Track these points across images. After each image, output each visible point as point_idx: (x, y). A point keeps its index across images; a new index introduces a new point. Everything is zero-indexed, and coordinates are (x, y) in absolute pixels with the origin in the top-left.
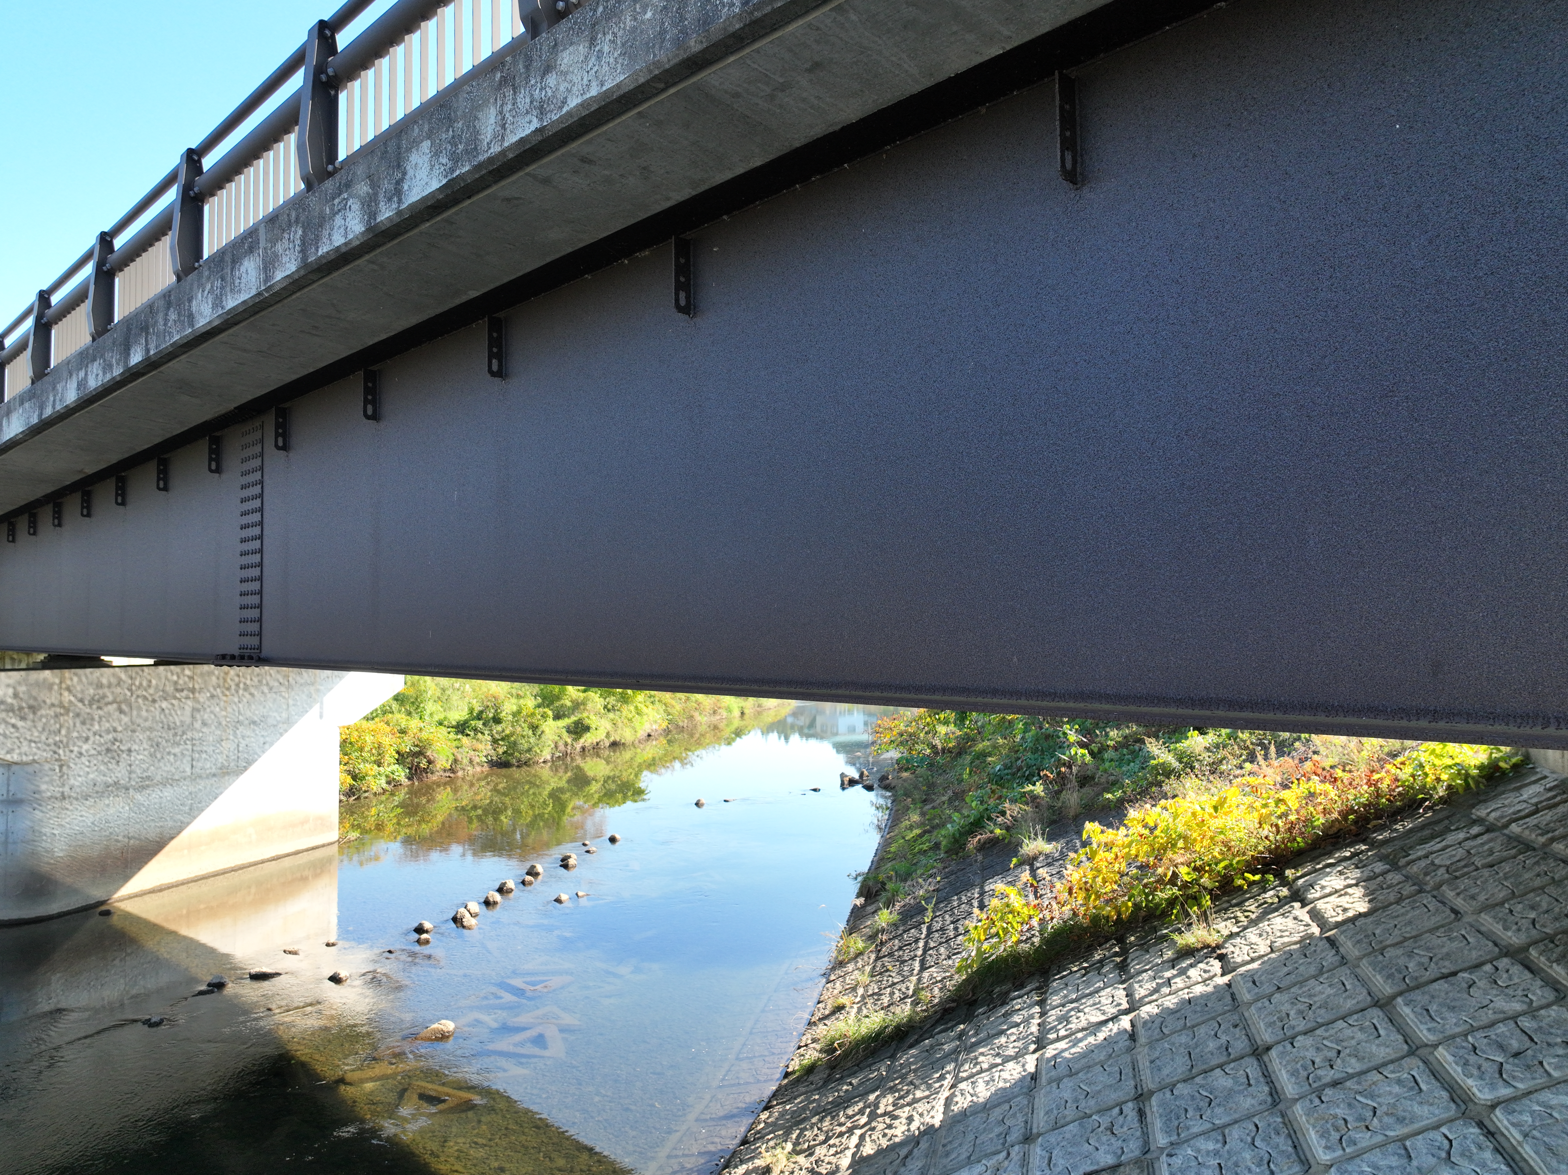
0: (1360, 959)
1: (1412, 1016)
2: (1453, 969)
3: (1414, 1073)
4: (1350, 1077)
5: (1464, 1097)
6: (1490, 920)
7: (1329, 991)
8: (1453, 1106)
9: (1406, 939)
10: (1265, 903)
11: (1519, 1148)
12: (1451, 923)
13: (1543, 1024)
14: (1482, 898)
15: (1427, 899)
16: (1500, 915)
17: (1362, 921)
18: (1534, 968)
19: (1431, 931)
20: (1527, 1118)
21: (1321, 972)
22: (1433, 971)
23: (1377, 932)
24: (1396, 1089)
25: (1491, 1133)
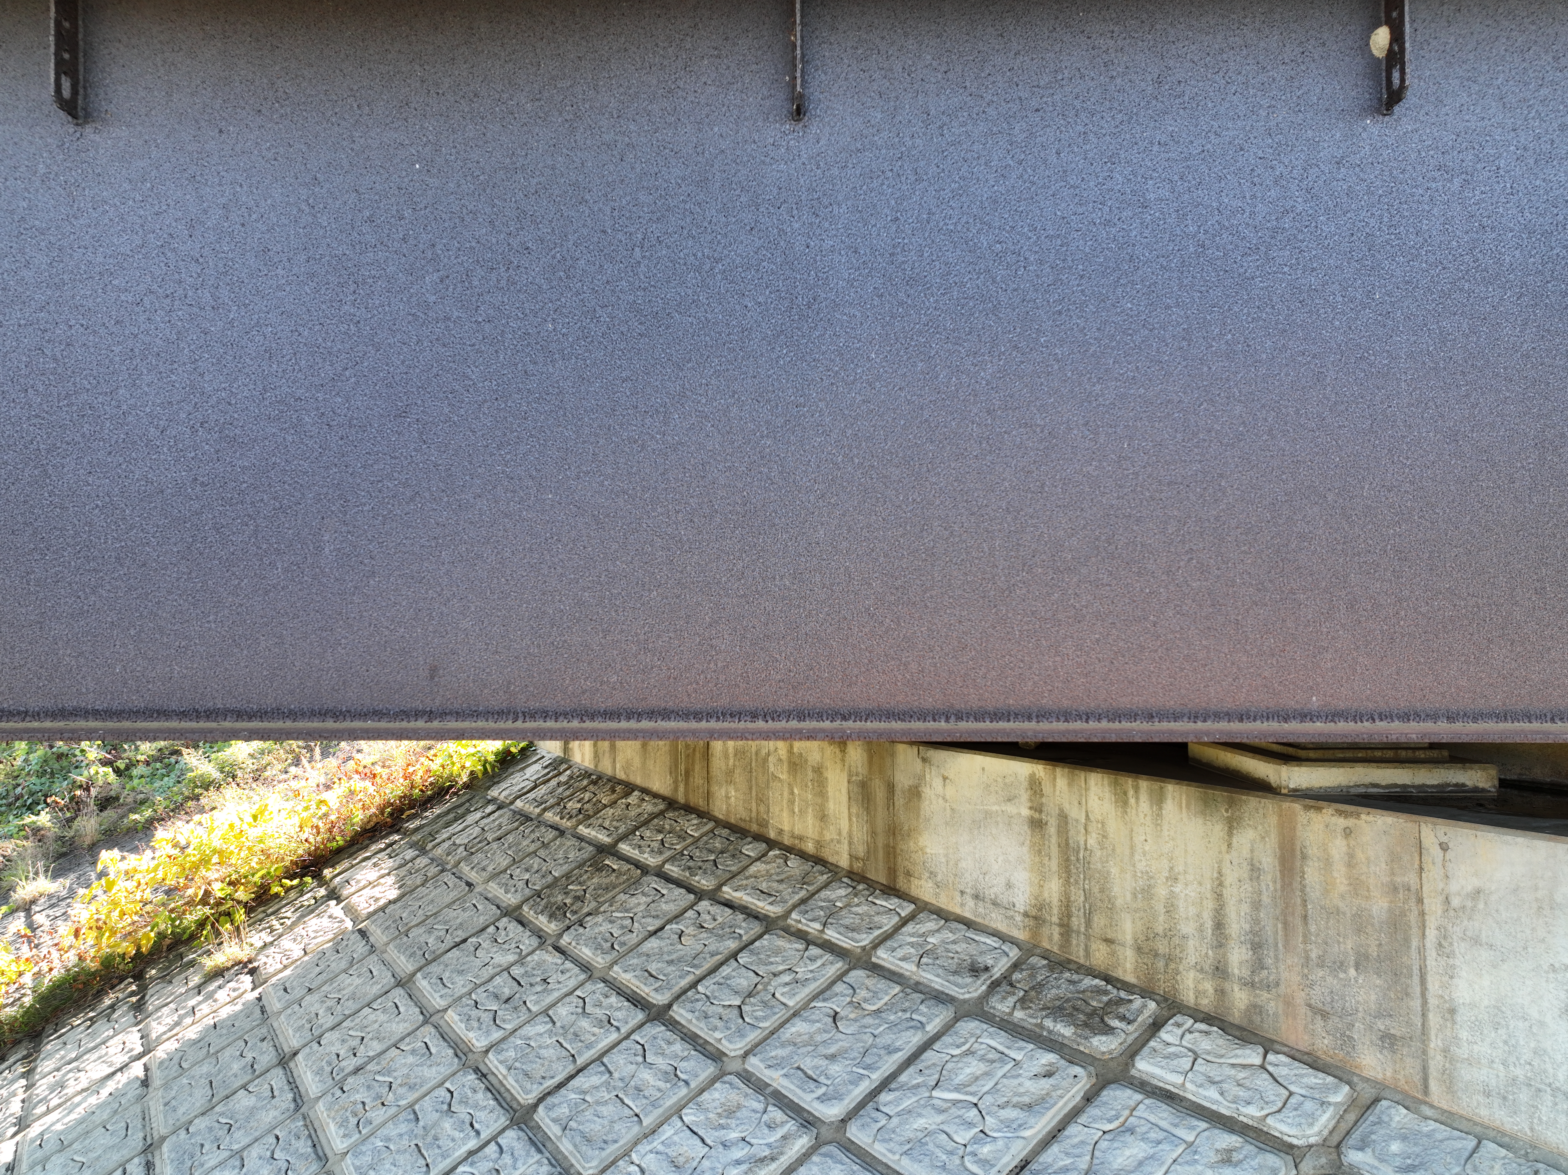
0: (387, 944)
1: (428, 987)
2: (464, 937)
3: (426, 1040)
4: (371, 1059)
5: (466, 1050)
6: (496, 887)
7: (358, 981)
8: (456, 1060)
9: (428, 917)
10: (302, 906)
11: (505, 1082)
12: (465, 895)
13: (528, 969)
14: (490, 868)
15: (448, 877)
16: (503, 881)
17: (392, 907)
18: (525, 921)
19: (448, 906)
20: (512, 1054)
21: (351, 964)
22: (449, 941)
23: (404, 915)
24: (411, 1059)
25: (484, 1076)
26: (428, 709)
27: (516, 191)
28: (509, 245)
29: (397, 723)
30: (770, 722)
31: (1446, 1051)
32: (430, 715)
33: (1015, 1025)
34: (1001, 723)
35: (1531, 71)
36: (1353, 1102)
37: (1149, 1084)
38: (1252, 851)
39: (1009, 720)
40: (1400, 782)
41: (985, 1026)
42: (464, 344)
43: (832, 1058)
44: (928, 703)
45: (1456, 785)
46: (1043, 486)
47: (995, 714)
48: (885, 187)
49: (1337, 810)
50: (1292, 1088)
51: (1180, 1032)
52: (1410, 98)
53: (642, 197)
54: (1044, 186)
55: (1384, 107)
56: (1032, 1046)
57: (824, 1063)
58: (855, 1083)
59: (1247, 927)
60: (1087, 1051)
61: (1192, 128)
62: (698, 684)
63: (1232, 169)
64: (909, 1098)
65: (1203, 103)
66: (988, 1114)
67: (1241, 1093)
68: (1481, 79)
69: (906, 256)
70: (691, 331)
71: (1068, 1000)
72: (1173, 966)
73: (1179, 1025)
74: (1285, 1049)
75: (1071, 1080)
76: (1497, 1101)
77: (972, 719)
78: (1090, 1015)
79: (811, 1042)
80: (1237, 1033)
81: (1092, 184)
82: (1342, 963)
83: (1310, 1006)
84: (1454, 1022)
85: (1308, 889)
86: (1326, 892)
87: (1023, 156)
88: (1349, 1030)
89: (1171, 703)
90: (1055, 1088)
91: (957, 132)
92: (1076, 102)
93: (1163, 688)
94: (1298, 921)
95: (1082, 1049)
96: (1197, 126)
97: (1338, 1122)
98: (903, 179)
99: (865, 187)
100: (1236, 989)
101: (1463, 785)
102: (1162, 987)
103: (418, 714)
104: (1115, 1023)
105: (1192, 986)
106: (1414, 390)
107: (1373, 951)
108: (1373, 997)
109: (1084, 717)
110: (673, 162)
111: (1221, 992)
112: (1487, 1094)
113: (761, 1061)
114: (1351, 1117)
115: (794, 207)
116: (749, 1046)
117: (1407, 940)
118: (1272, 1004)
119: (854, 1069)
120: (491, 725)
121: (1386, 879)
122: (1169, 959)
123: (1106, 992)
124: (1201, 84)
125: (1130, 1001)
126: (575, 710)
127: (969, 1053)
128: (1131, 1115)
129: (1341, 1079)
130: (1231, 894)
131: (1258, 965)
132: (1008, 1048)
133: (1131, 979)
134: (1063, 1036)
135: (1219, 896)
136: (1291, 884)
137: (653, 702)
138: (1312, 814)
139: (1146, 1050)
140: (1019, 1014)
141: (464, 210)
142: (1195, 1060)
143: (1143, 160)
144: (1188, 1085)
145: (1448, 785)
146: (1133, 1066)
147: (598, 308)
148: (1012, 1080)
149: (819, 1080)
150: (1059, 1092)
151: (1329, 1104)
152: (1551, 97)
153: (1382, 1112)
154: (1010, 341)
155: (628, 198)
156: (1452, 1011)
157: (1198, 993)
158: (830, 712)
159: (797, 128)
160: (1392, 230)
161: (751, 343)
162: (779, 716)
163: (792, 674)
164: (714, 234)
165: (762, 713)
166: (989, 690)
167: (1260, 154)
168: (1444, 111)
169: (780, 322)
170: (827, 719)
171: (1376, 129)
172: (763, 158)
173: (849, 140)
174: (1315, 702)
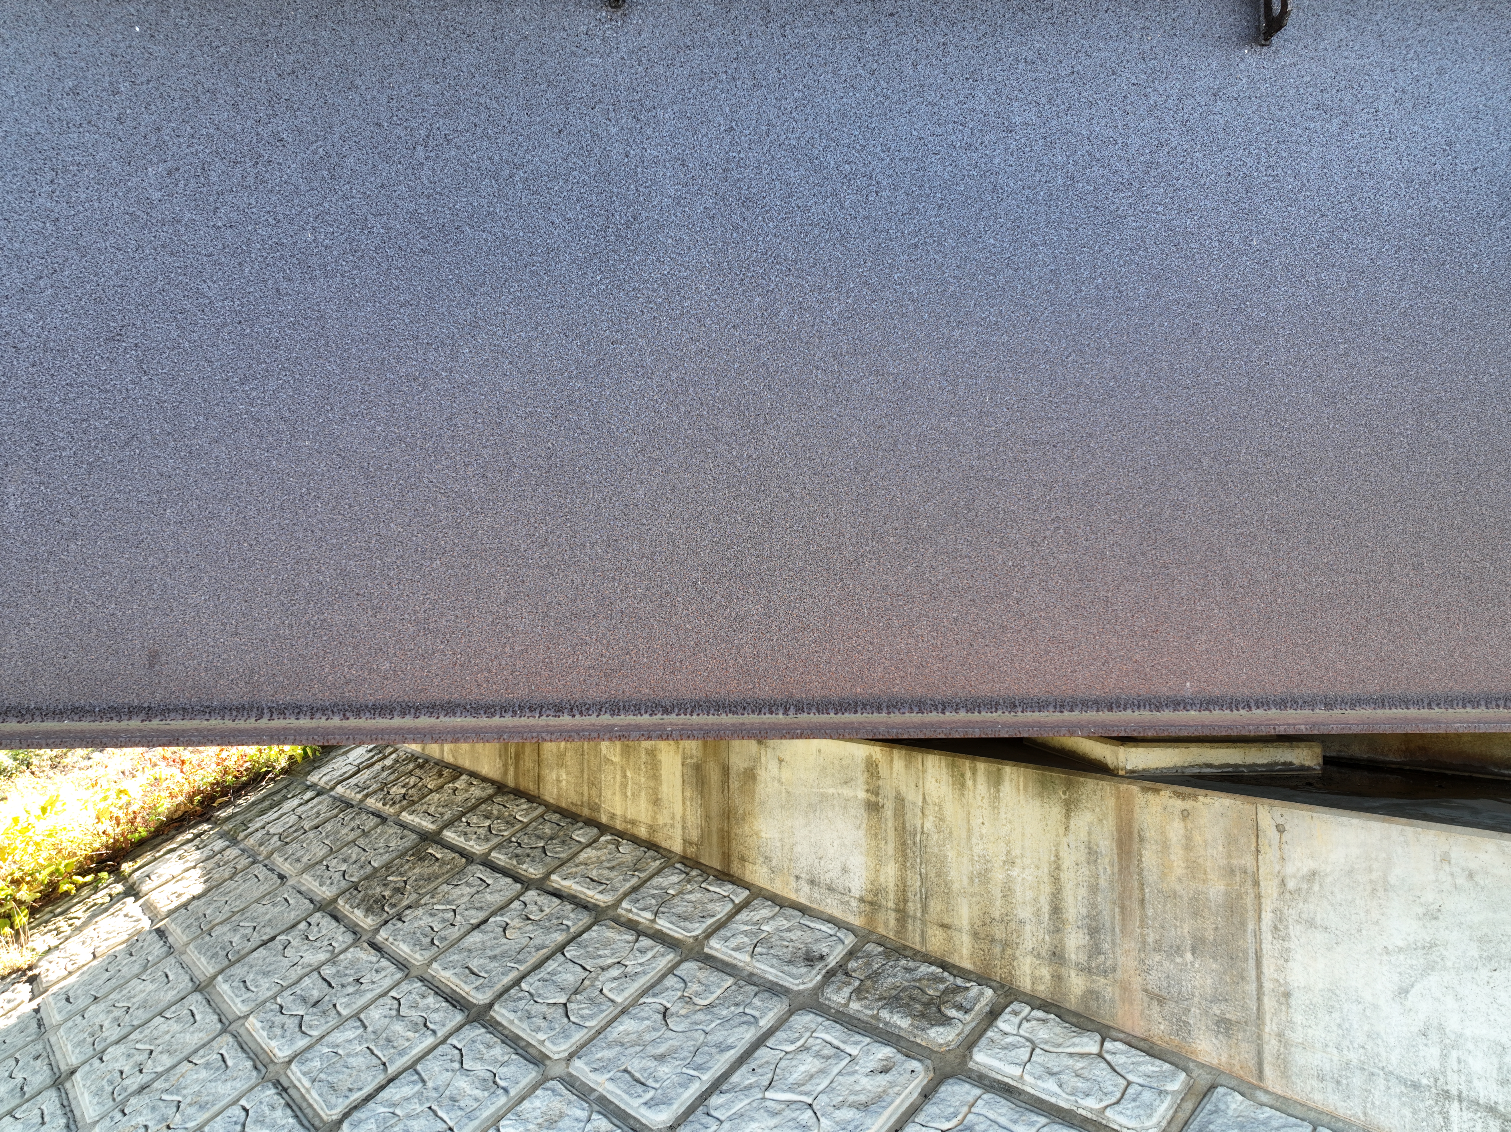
0: (187, 944)
1: (229, 992)
2: (272, 935)
3: (223, 1051)
4: (159, 1075)
5: (267, 1060)
6: (310, 879)
7: (151, 987)
8: (255, 1073)
9: (234, 913)
10: (95, 904)
11: (307, 1096)
12: (276, 889)
13: (341, 968)
14: (305, 860)
15: (259, 870)
16: (318, 873)
17: (195, 903)
18: (340, 916)
19: (257, 901)
20: (317, 1063)
21: (145, 968)
22: (256, 939)
23: (208, 912)
24: (204, 1074)
25: (285, 1090)
26: (146, 705)
27: (268, 69)
28: (258, 134)
29: (104, 723)
30: (577, 716)
31: (1280, 1035)
32: (149, 712)
33: (850, 1016)
34: (846, 715)
35: (1409, 8)
36: (1189, 1090)
37: (987, 1077)
38: (1089, 834)
39: (856, 712)
40: (1232, 762)
41: (820, 1019)
43: (661, 1058)
44: (765, 692)
45: (1284, 764)
46: (895, 443)
47: (841, 705)
48: (718, 91)
49: (1174, 792)
50: (1130, 1077)
51: (1017, 1020)
52: (1289, 30)
53: (427, 86)
54: (899, 101)
55: (1261, 37)
56: (868, 1040)
57: (652, 1064)
58: (684, 1086)
59: (1084, 911)
60: (924, 1043)
61: (1061, 46)
62: (490, 671)
63: (1104, 94)
64: (741, 1100)
65: (1072, 19)
66: (823, 1115)
67: (1079, 1084)
68: (1360, 14)
69: (742, 173)
70: (485, 248)
71: (904, 989)
72: (1009, 951)
73: (1016, 1013)
74: (1122, 1036)
75: (908, 1075)
76: (1331, 1086)
77: (814, 710)
78: (927, 1005)
79: (639, 1042)
80: (1074, 1020)
81: (952, 102)
82: (1178, 948)
83: (1146, 991)
84: (1289, 1006)
85: (1145, 873)
86: (1163, 875)
87: (875, 66)
88: (1185, 1015)
89: (1036, 690)
90: (892, 1085)
91: (801, 34)
92: (934, 9)
93: (1027, 673)
94: (1136, 905)
95: (919, 1041)
96: (1066, 44)
97: (1176, 1112)
98: (739, 83)
99: (694, 90)
100: (1073, 974)
101: (1291, 763)
102: (998, 974)
103: (131, 711)
104: (952, 1013)
105: (1028, 972)
106: (1292, 347)
107: (1210, 936)
108: (1209, 982)
109: (940, 707)
110: (466, 46)
111: (1058, 978)
112: (1321, 1079)
113: (587, 1064)
114: (1189, 1106)
115: (611, 108)
116: (574, 1048)
117: (1243, 924)
118: (1109, 989)
119: (685, 1070)
121: (1223, 862)
122: (1006, 945)
123: (942, 980)
125: (967, 989)
127: (804, 1049)
128: (969, 1112)
129: (1177, 1066)
130: (1068, 877)
131: (1095, 950)
132: (844, 1042)
133: (967, 965)
134: (900, 1028)
135: (1056, 880)
136: (1128, 867)
137: (435, 694)
138: (1150, 796)
139: (983, 1041)
140: (854, 1006)
142: (1033, 1050)
143: (1008, 79)
144: (1027, 1077)
145: (1277, 764)
146: (971, 1058)
147: (370, 217)
148: (847, 1078)
149: (647, 1083)
150: (896, 1089)
151: (1167, 1092)
152: (1429, 38)
153: (1219, 1100)
154: (860, 276)
155: (409, 86)
156: (1287, 995)
157: (1035, 979)
158: (649, 704)
159: (614, 17)
160: (1270, 171)
161: (559, 266)
162: (588, 709)
163: (604, 660)
164: (514, 135)
165: (568, 706)
166: (834, 676)
167: (1133, 80)
168: (1322, 45)
169: (593, 243)
170: (646, 712)
171: (1253, 61)
172: (574, 49)
173: (676, 34)
174: (1189, 688)
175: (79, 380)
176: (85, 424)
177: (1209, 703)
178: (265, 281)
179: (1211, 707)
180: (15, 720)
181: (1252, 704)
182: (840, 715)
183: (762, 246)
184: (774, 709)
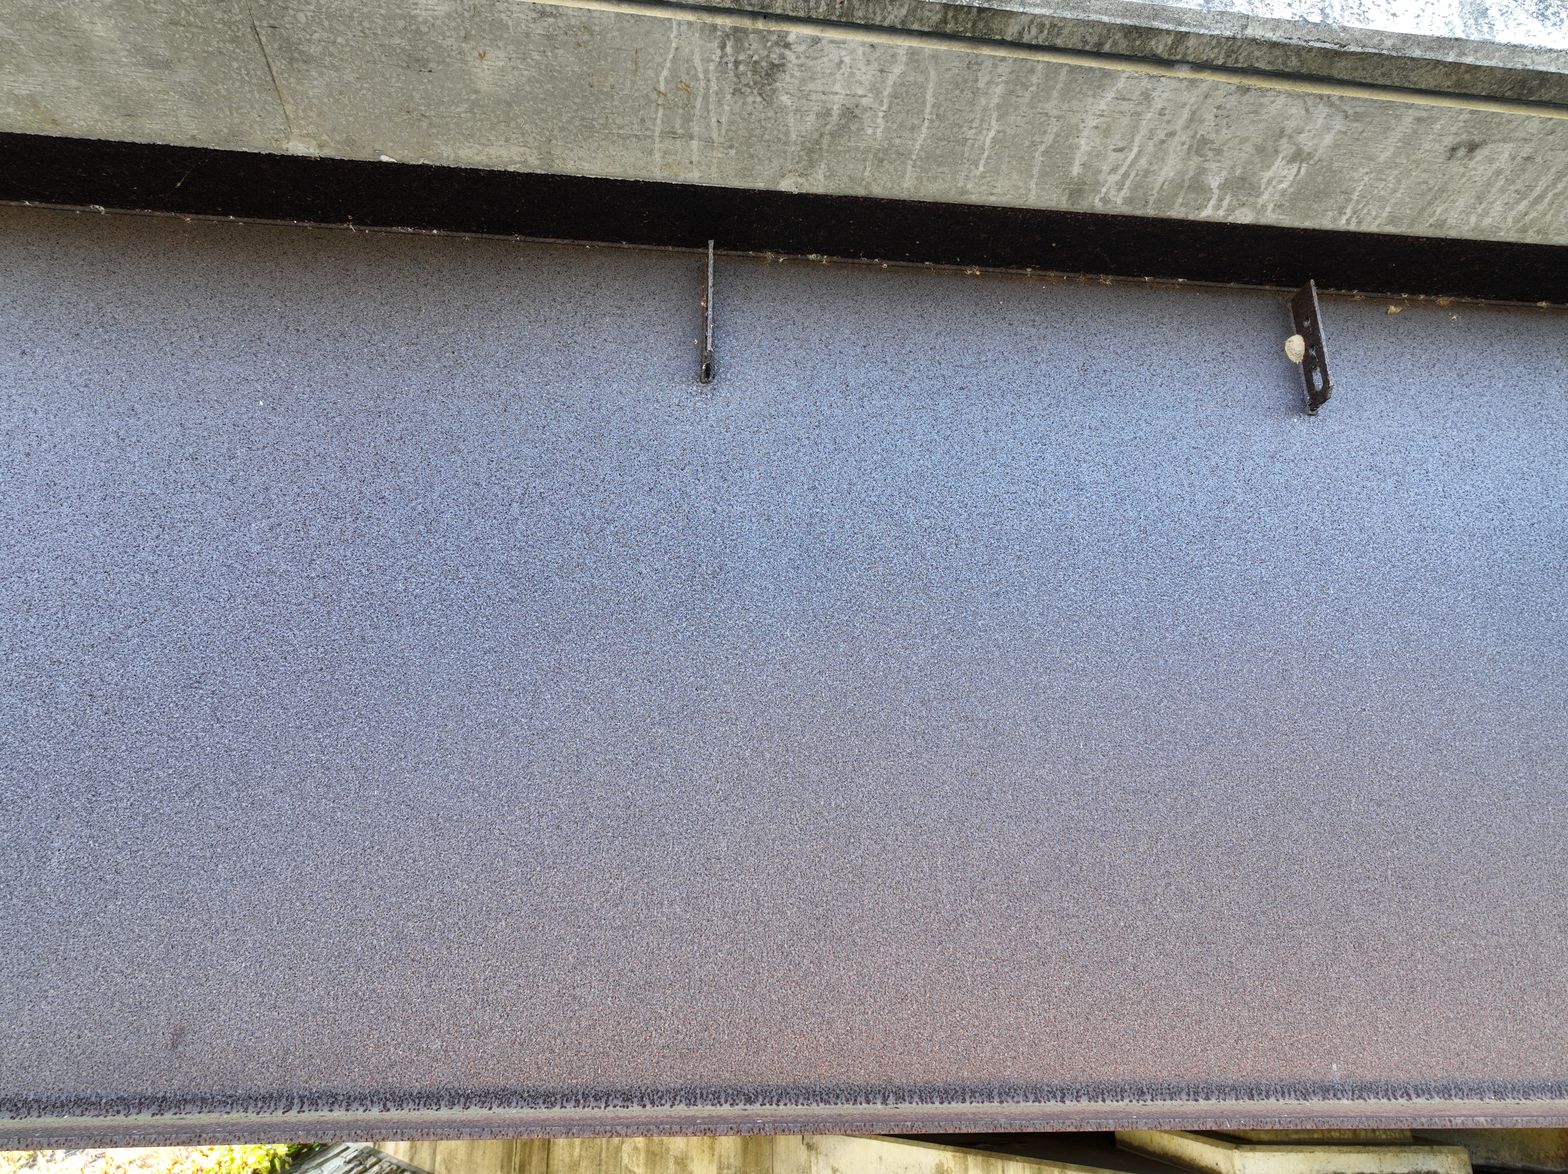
26: (160, 1095)
27: (377, 436)
28: (361, 493)
29: (109, 1118)
30: (649, 1106)
32: (161, 1103)
34: (953, 1104)
35: (1439, 386)
39: (964, 1101)
42: (289, 602)
44: (860, 1076)
46: (989, 792)
47: (946, 1092)
48: (801, 454)
52: (1333, 402)
53: (526, 450)
54: (972, 463)
55: (1308, 408)
61: (1122, 415)
62: (552, 1051)
63: (1167, 456)
65: (1130, 392)
68: (1395, 389)
69: (825, 527)
70: (573, 597)
77: (916, 1099)
81: (1023, 463)
87: (949, 432)
89: (1164, 1073)
91: (878, 405)
92: (1001, 383)
93: (1152, 1053)
96: (1126, 413)
98: (821, 447)
99: (779, 454)
103: (142, 1103)
106: (1385, 693)
110: (564, 415)
115: (700, 469)
120: (251, 1117)
124: (1126, 374)
126: (377, 1092)
137: (490, 1080)
141: (311, 453)
143: (1075, 443)
147: (461, 568)
152: (1463, 410)
154: (944, 623)
155: (510, 450)
158: (730, 1091)
159: (705, 391)
160: (1335, 526)
161: (645, 614)
162: (661, 1098)
163: (681, 1037)
164: (607, 493)
165: (638, 1094)
166: (937, 1056)
167: (1193, 444)
168: (1365, 415)
169: (680, 592)
170: (726, 1102)
171: (1304, 428)
172: (666, 418)
173: (762, 405)
174: (1336, 1072)
175: (149, 729)
176: (148, 773)
177: (1363, 1090)
178: (351, 629)
179: (1365, 1095)
180: (8, 1115)
181: (1411, 1092)
182: (946, 1104)
183: (846, 595)
184: (871, 1097)
